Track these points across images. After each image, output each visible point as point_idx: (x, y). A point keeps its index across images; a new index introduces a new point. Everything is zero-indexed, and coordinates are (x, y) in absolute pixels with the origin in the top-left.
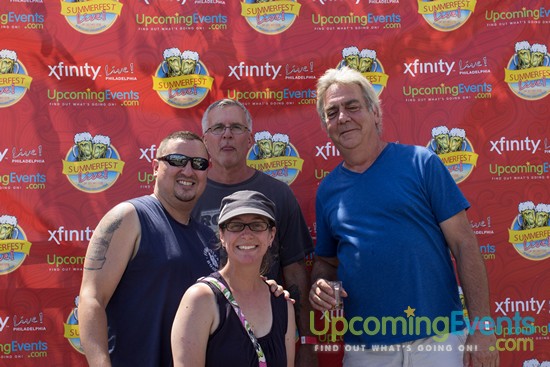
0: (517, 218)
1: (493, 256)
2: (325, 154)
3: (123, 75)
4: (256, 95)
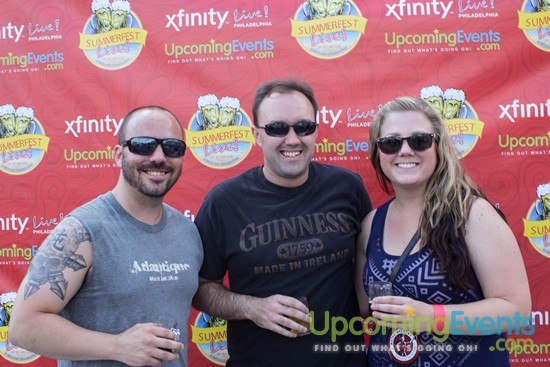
2: (512, 115)
3: (256, 20)
4: (422, 39)
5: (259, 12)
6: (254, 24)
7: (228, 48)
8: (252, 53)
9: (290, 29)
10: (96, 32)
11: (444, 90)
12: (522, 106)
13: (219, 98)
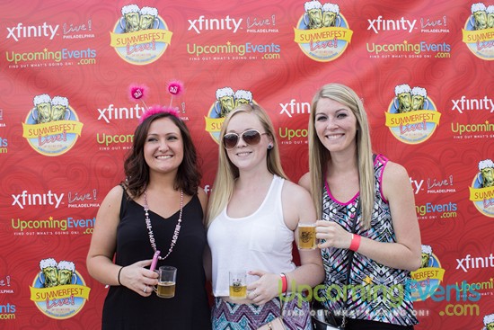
0: (478, 176)
1: (454, 214)
2: (290, 111)
3: (81, 32)
4: (217, 49)
5: (83, 26)
6: (80, 36)
7: (58, 55)
8: (78, 60)
9: (109, 40)
10: (125, 31)
11: (235, 91)
12: (298, 104)
13: (52, 98)
